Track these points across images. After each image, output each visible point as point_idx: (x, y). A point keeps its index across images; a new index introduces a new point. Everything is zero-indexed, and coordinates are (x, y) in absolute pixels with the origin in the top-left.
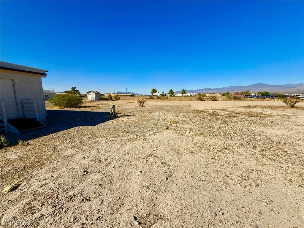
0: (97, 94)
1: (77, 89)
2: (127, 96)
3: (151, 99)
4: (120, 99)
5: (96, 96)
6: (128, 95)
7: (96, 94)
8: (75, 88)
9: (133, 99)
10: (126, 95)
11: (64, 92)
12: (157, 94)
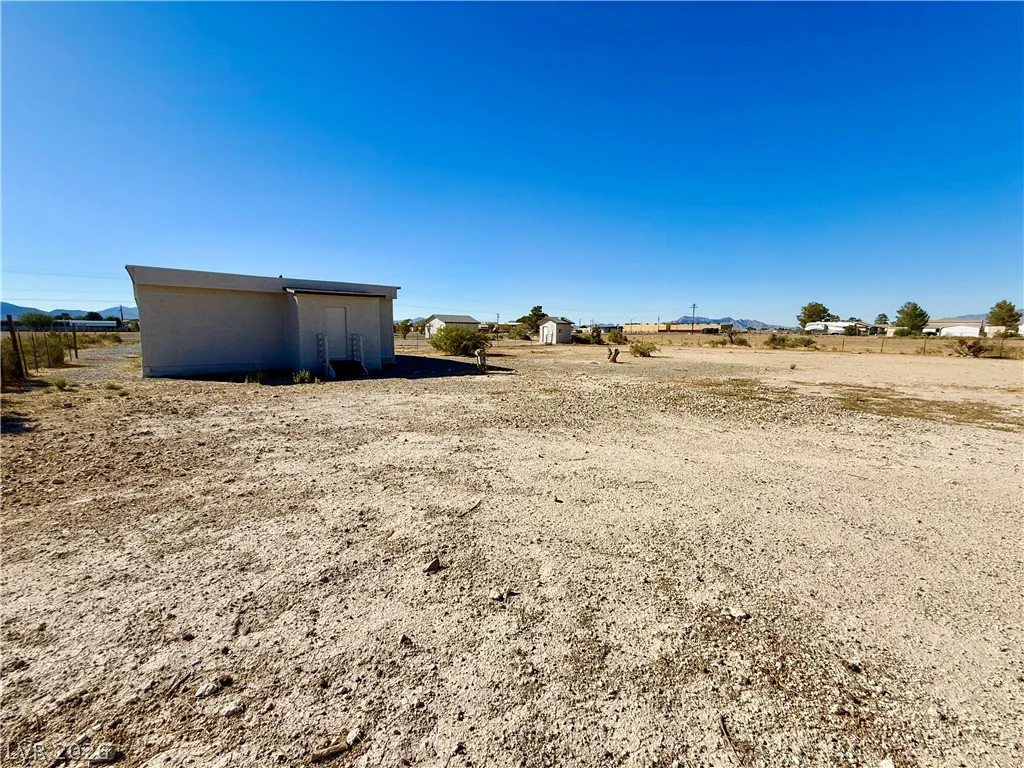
0: (564, 325)
1: (544, 311)
2: (692, 331)
3: (732, 342)
4: (626, 340)
5: (559, 331)
6: (697, 327)
7: (561, 327)
8: (541, 307)
9: (666, 342)
10: (689, 327)
11: (518, 321)
12: (826, 327)
